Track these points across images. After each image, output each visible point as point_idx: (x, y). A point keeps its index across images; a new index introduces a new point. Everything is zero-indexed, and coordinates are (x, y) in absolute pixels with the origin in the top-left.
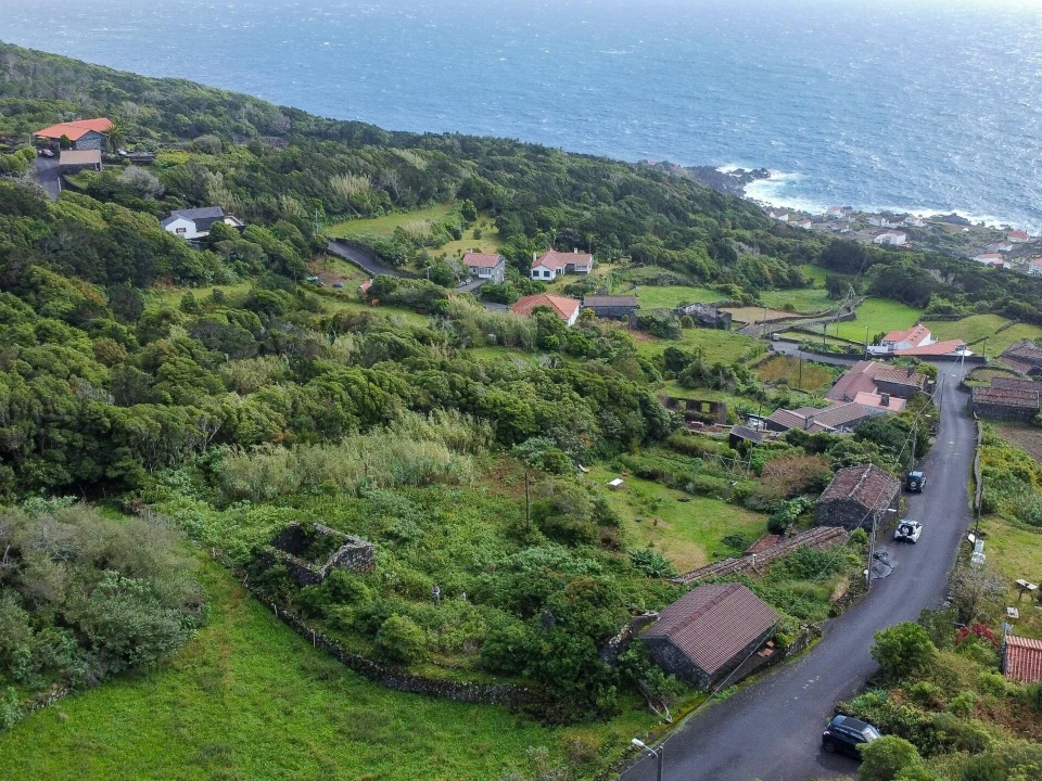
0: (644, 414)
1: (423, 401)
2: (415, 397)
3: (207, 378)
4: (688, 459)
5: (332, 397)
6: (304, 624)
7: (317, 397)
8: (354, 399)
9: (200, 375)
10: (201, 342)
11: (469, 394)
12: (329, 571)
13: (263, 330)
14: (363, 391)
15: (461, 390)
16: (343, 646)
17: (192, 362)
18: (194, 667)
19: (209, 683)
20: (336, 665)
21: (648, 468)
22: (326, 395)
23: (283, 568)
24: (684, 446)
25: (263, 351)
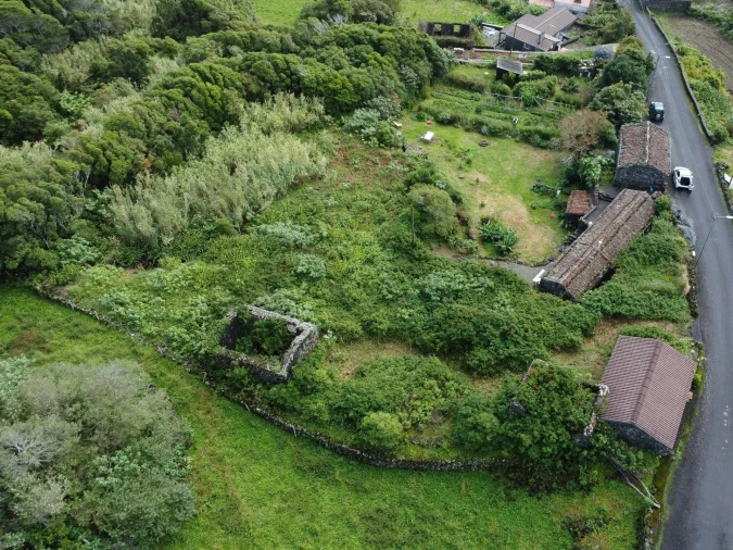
0: (430, 60)
1: (254, 88)
2: (246, 86)
3: (36, 84)
4: (469, 95)
5: (177, 107)
6: (280, 420)
7: (163, 109)
8: (197, 104)
9: (27, 82)
10: (11, 41)
11: (292, 74)
12: (290, 371)
13: (65, 13)
14: (204, 94)
15: (284, 71)
16: (326, 437)
17: (14, 68)
18: (208, 507)
19: (231, 521)
20: (324, 455)
21: (447, 114)
22: (170, 106)
23: (243, 371)
24: (462, 82)
25: (75, 38)
